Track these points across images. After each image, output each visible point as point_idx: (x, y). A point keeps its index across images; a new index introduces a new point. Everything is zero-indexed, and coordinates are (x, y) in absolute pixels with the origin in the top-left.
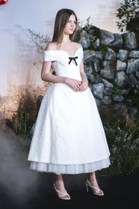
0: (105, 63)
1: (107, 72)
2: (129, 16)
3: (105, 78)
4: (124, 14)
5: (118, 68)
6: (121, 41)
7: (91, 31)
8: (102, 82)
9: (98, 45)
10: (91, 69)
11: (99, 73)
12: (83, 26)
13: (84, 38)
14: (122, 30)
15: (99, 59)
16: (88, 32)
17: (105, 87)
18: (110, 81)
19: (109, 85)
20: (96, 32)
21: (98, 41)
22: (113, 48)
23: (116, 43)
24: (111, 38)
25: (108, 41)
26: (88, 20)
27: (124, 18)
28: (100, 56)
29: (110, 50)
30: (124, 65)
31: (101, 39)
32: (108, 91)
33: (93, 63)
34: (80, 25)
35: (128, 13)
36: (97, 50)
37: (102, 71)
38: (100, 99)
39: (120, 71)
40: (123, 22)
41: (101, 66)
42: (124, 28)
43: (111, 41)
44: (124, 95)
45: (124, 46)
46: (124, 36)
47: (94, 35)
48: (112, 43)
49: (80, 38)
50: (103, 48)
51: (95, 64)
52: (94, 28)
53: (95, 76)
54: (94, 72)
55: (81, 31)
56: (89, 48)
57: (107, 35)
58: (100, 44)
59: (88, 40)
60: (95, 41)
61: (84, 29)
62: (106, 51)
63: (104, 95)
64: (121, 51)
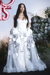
0: (41, 27)
1: (42, 30)
2: (48, 13)
3: (41, 32)
4: (47, 12)
5: (45, 29)
6: (46, 20)
7: (37, 17)
8: (40, 33)
9: (39, 22)
10: (37, 29)
11: (39, 30)
12: (35, 16)
13: (35, 20)
14: (46, 17)
15: (39, 26)
16: (36, 18)
17: (41, 34)
18: (42, 32)
19: (43, 34)
20: (39, 18)
21: (39, 20)
22: (44, 23)
23: (45, 21)
24: (43, 19)
25: (42, 20)
26: (36, 14)
27: (47, 14)
28: (40, 25)
29: (43, 23)
30: (47, 28)
31: (40, 20)
32: (42, 36)
33: (38, 27)
34: (34, 15)
35: (48, 12)
36: (39, 23)
37: (40, 30)
38: (40, 38)
39: (46, 30)
40: (47, 15)
41: (40, 28)
42: (47, 17)
43: (43, 20)
44: (47, 37)
45: (47, 22)
46: (47, 19)
47: (38, 19)
48: (43, 21)
49: (34, 20)
50: (41, 23)
51: (38, 28)
52: (38, 16)
53: (38, 31)
54: (38, 30)
55: (34, 17)
56: (36, 23)
57: (42, 18)
58: (40, 21)
59: (36, 20)
60: (38, 20)
61: (35, 17)
62: (42, 23)
63: (41, 37)
64: (46, 23)
